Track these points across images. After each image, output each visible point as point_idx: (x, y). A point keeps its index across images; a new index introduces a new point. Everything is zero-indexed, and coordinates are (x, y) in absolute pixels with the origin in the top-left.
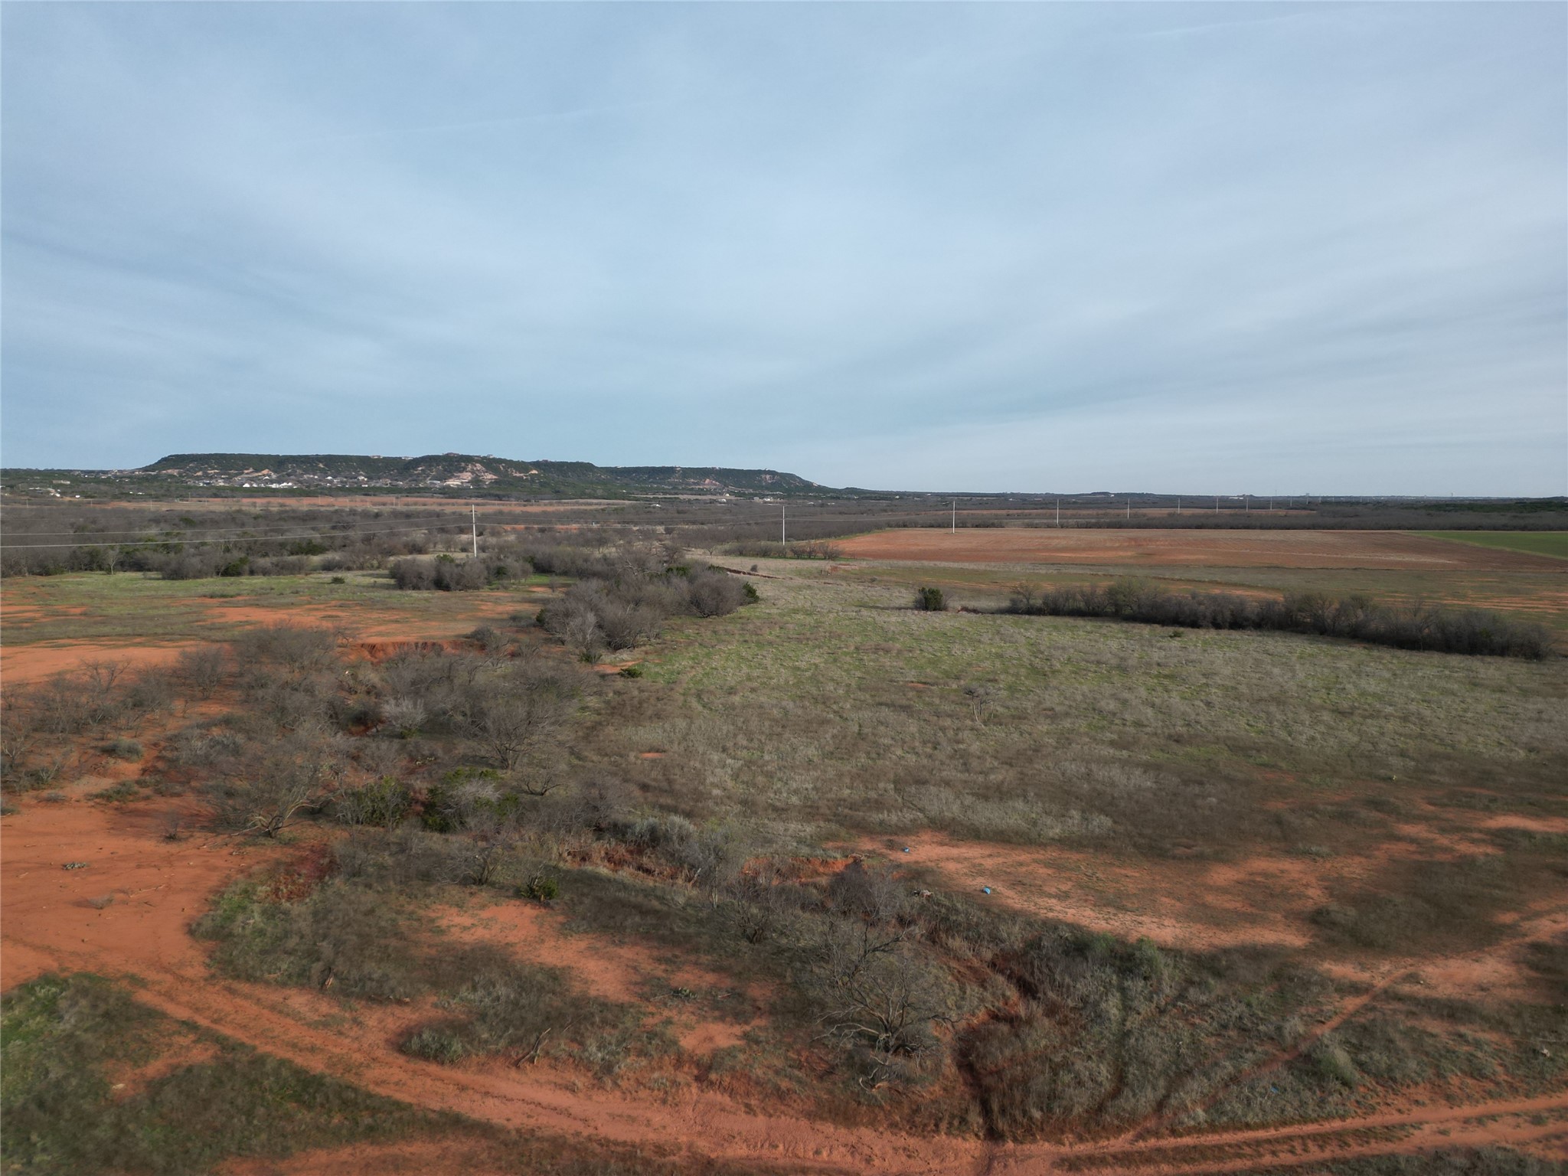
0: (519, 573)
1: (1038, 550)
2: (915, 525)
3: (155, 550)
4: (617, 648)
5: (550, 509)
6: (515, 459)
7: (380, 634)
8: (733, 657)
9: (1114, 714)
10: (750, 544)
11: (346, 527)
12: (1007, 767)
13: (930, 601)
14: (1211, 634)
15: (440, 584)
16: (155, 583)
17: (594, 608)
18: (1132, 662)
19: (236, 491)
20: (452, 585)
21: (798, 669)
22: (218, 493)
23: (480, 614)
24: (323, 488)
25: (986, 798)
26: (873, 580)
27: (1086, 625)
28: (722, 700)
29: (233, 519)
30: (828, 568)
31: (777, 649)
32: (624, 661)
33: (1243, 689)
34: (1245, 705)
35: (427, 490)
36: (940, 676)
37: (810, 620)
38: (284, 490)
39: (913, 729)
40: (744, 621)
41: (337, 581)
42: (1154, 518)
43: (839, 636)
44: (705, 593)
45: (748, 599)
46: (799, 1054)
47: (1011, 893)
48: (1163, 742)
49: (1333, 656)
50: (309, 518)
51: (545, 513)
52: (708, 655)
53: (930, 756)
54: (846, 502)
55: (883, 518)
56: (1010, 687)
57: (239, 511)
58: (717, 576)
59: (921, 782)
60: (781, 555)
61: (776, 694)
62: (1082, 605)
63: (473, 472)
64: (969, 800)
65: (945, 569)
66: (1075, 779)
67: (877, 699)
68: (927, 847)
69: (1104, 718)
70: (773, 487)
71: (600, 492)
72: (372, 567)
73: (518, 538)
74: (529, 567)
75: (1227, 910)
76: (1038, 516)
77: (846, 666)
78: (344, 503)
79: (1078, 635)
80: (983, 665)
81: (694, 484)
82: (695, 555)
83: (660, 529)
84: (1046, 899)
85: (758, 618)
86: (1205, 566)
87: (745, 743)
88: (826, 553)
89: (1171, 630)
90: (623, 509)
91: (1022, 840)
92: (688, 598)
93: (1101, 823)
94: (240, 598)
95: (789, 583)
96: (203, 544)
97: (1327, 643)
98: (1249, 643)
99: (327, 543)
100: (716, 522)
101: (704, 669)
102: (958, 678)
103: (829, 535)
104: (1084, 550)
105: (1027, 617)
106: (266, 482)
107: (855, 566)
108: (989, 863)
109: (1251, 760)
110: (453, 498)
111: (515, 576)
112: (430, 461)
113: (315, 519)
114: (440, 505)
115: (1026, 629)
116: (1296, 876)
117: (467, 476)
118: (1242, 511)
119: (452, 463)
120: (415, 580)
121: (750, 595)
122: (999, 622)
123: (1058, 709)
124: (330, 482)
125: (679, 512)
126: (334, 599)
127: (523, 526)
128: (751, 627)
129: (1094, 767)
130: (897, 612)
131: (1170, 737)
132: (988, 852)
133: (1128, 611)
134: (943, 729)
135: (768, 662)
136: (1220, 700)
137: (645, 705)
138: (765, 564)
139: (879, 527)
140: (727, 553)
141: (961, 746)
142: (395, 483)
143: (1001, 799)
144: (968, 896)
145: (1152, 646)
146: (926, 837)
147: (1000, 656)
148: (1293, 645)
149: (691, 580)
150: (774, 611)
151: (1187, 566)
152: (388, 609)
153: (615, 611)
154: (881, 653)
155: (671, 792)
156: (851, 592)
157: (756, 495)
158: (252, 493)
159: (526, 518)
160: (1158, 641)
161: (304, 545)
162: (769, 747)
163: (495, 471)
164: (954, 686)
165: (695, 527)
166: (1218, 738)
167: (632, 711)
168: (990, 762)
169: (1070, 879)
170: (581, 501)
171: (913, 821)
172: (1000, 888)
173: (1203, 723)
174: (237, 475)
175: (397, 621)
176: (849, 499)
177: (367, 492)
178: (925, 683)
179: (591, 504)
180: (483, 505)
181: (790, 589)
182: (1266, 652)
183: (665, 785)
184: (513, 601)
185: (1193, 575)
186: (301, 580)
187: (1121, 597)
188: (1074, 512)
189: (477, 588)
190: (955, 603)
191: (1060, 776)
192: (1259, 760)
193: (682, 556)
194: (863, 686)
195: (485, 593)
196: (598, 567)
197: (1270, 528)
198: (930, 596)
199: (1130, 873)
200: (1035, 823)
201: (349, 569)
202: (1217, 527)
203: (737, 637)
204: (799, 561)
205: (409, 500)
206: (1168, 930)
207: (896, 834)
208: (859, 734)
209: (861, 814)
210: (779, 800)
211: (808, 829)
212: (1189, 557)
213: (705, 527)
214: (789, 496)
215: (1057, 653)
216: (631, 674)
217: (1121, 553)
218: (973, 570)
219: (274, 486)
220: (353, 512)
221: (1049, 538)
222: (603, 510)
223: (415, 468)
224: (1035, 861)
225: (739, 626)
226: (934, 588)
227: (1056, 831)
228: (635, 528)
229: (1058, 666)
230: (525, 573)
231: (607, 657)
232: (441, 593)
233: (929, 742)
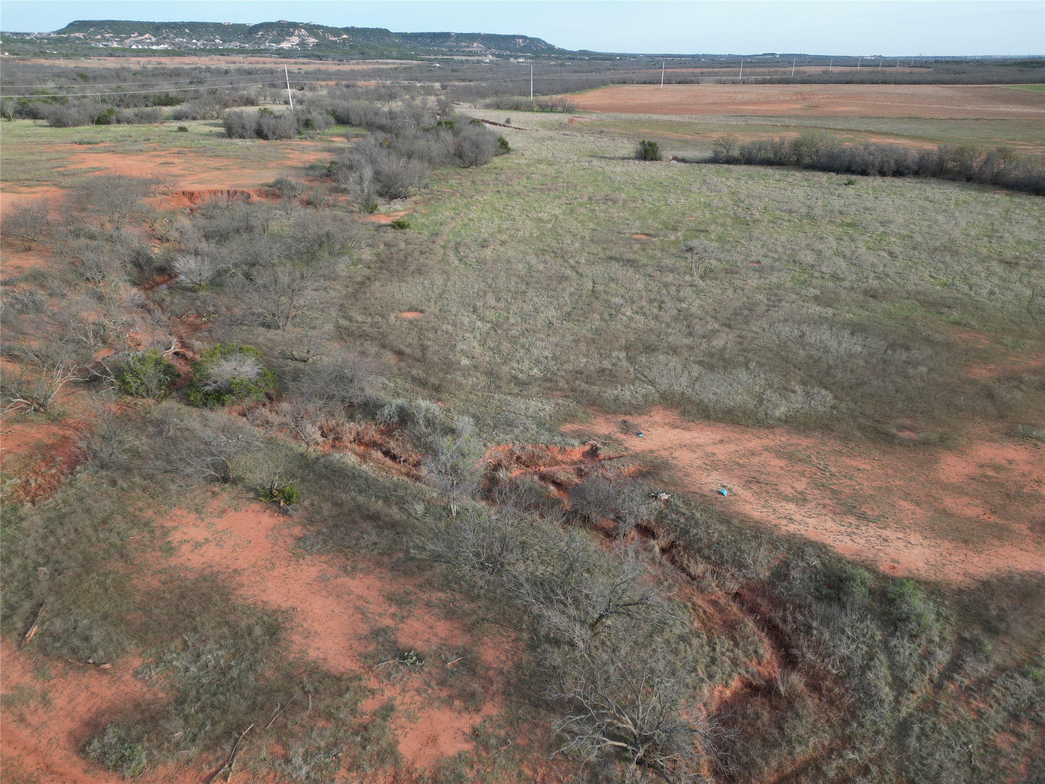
0: (323, 124)
1: (728, 104)
2: (632, 82)
3: (46, 102)
4: (393, 197)
5: (356, 67)
6: (330, 26)
7: (200, 182)
8: (488, 207)
9: (813, 266)
10: (506, 98)
11: (201, 82)
12: (726, 330)
13: (648, 153)
14: (877, 181)
15: (260, 134)
16: (43, 130)
17: (373, 162)
18: (818, 211)
19: (126, 52)
20: (270, 135)
21: (541, 220)
22: (112, 53)
23: (288, 163)
24: (190, 49)
25: (711, 368)
26: (602, 132)
27: (774, 173)
28: (476, 254)
29: (119, 75)
30: (566, 120)
31: (524, 199)
32: (396, 210)
33: (918, 238)
34: (924, 255)
35: (266, 51)
36: (660, 227)
37: (551, 171)
38: (162, 51)
39: (640, 285)
40: (498, 171)
41: (182, 129)
42: (813, 75)
43: (575, 186)
44: (466, 146)
45: (501, 151)
46: (535, 771)
47: (746, 494)
48: (861, 298)
49: (983, 203)
50: (175, 74)
51: (353, 71)
52: (467, 206)
53: (656, 317)
54: (579, 62)
55: (609, 75)
56: (720, 238)
57: (123, 69)
58: (478, 129)
59: (650, 349)
60: (529, 108)
61: (522, 248)
62: (771, 155)
63: (299, 36)
64: (696, 370)
65: (657, 121)
66: (789, 343)
67: (608, 252)
68: (661, 430)
69: (804, 271)
70: (525, 49)
71: (394, 54)
72: (212, 117)
73: (328, 93)
74: (332, 119)
75: (969, 519)
76: (725, 74)
77: (581, 217)
78: (204, 62)
79: (770, 184)
80: (695, 215)
81: (466, 47)
82: (464, 109)
83: (437, 85)
84: (784, 504)
85: (510, 168)
86: (860, 117)
87: (493, 303)
88: (564, 107)
89: (844, 178)
90: (410, 68)
91: (750, 422)
92: (452, 151)
93: (824, 399)
94: (102, 145)
95: (535, 134)
96: (84, 97)
97: (975, 190)
98: (910, 188)
99: (181, 96)
100: (482, 79)
101: (463, 220)
102: (675, 229)
103: (566, 91)
104: (763, 103)
105: (726, 166)
106: (148, 44)
107: (587, 118)
108: (722, 452)
109: (944, 317)
110: (286, 58)
111: (320, 127)
112: (266, 27)
113: (179, 75)
114: (276, 63)
115: (726, 178)
116: (1025, 468)
117: (295, 40)
118: (876, 69)
119: (284, 29)
120: (240, 131)
121: (503, 146)
122: (704, 171)
123: (765, 261)
124: (195, 44)
125: (453, 71)
126: (176, 146)
127: (334, 83)
128: (503, 177)
129: (804, 327)
130: (621, 162)
131: (866, 292)
132: (718, 437)
133: (807, 160)
134: (666, 285)
135: (516, 213)
136: (900, 249)
137: (410, 260)
138: (518, 117)
139: (603, 83)
140: (487, 107)
141: (684, 305)
142: (243, 45)
143: (725, 368)
144: (707, 502)
145: (832, 194)
146: (658, 416)
147: (708, 205)
148: (948, 192)
149: (456, 134)
150: (523, 161)
151: (846, 117)
152: (215, 156)
153: (392, 165)
154: (610, 203)
155: (422, 360)
156: (584, 143)
157: (512, 56)
158: (138, 53)
159: (339, 75)
160: (836, 189)
161: (163, 98)
162: (514, 308)
163: (316, 35)
164: (673, 238)
165: (464, 84)
166: (908, 293)
167: (398, 265)
168: (712, 325)
169: (802, 474)
170: (380, 61)
171: (645, 396)
172: (737, 489)
173: (892, 275)
174: (126, 38)
175: (218, 169)
176: (582, 59)
177: (222, 53)
178: (647, 235)
179: (388, 64)
180: (308, 64)
181: (536, 140)
182: (927, 199)
183: (418, 353)
184: (316, 151)
185: (852, 125)
186: (155, 128)
187: (804, 148)
188: (752, 70)
189: (290, 138)
190: (667, 154)
191: (775, 337)
192: (952, 318)
193: (452, 110)
194: (595, 239)
195: (296, 142)
196: (384, 121)
197: (902, 83)
198: (649, 148)
199: (862, 466)
200: (761, 401)
201: (194, 119)
202: (862, 82)
203: (491, 187)
204: (544, 114)
205: (253, 59)
206: (917, 550)
207: (631, 414)
208: (593, 291)
209: (596, 388)
210: (521, 372)
211: (548, 408)
212: (845, 109)
213: (472, 83)
214: (537, 57)
215: (756, 202)
216: (399, 226)
217: (792, 106)
218: (679, 122)
219: (154, 47)
220: (208, 70)
221: (735, 93)
222: (396, 69)
223: (256, 33)
224: (767, 449)
225: (493, 176)
226: (652, 141)
227: (781, 410)
228: (418, 85)
229: (757, 216)
230: (328, 124)
231: (383, 206)
232: (260, 142)
233: (655, 300)
